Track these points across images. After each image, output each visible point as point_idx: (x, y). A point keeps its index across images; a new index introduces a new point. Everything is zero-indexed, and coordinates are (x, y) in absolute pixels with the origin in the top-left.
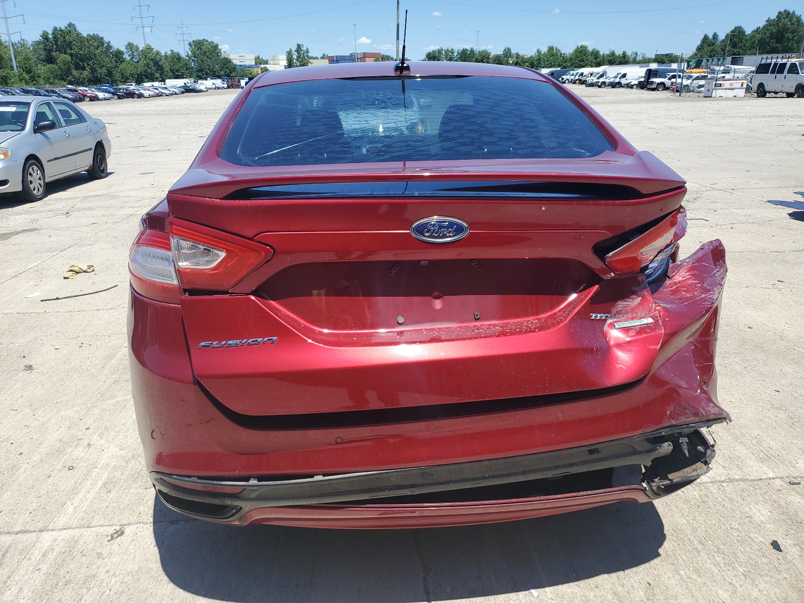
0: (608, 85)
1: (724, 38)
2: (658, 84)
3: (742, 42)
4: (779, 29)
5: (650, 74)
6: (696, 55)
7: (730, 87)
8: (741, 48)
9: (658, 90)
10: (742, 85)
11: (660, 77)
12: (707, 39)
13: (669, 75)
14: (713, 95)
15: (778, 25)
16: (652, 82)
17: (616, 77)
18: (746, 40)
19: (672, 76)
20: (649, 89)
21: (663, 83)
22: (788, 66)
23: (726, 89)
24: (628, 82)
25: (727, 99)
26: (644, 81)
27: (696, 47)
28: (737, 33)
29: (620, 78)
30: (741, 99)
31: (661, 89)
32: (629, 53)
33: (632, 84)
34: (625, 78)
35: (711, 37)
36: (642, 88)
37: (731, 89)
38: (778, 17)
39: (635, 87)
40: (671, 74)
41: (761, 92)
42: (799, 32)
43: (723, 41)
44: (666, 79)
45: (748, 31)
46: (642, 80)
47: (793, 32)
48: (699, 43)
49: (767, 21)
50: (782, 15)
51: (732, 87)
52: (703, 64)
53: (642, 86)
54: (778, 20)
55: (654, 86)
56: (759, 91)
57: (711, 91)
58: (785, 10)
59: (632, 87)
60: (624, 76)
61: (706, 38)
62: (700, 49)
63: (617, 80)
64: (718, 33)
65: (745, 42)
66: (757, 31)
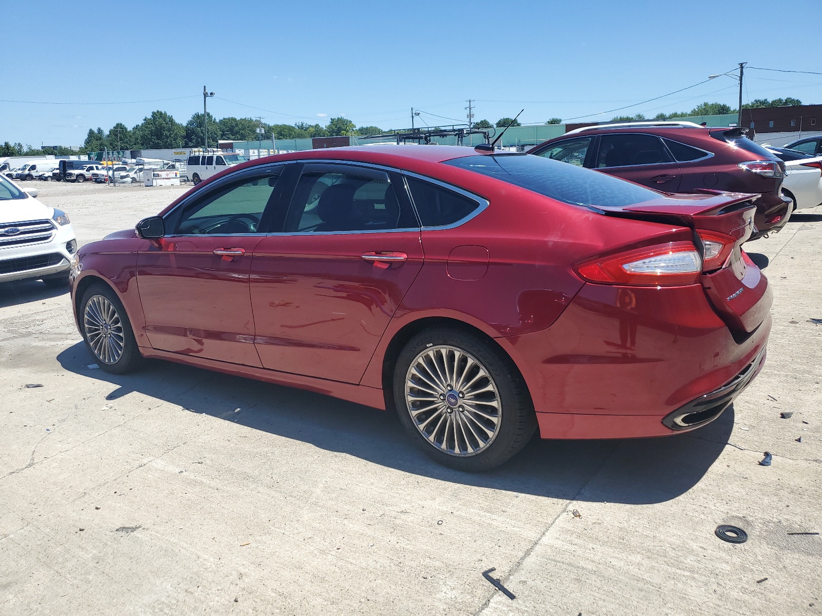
0: (17, 178)
1: (108, 133)
2: (78, 176)
3: (127, 138)
4: (156, 127)
5: (64, 166)
6: (87, 148)
7: (167, 177)
8: (127, 143)
9: (79, 182)
10: (176, 176)
11: (77, 169)
12: (93, 134)
13: (86, 167)
14: (154, 184)
15: (155, 124)
16: (71, 174)
17: (24, 169)
18: (130, 136)
19: (89, 167)
20: (68, 181)
21: (82, 175)
22: (215, 159)
23: (164, 179)
24: (40, 174)
25: (167, 188)
26: (60, 173)
27: (84, 141)
28: (119, 130)
29: (29, 170)
30: (177, 187)
31: (81, 181)
32: (12, 144)
33: (46, 176)
34: (35, 171)
35: (96, 131)
36: (59, 180)
37: (167, 179)
38: (153, 116)
39: (49, 178)
40: (89, 166)
41: (197, 180)
42: (174, 130)
43: (108, 136)
44: (85, 171)
45: (130, 128)
46: (58, 171)
47: (169, 130)
48: (86, 137)
49: (145, 120)
50: (156, 115)
51: (169, 177)
52: (104, 156)
53: (56, 177)
54: (154, 119)
55: (74, 178)
56: (195, 180)
57: (151, 180)
58: (158, 111)
59: (46, 179)
60: (33, 167)
61: (91, 133)
62: (88, 142)
63: (27, 172)
64: (102, 129)
65: (129, 138)
66: (137, 127)
